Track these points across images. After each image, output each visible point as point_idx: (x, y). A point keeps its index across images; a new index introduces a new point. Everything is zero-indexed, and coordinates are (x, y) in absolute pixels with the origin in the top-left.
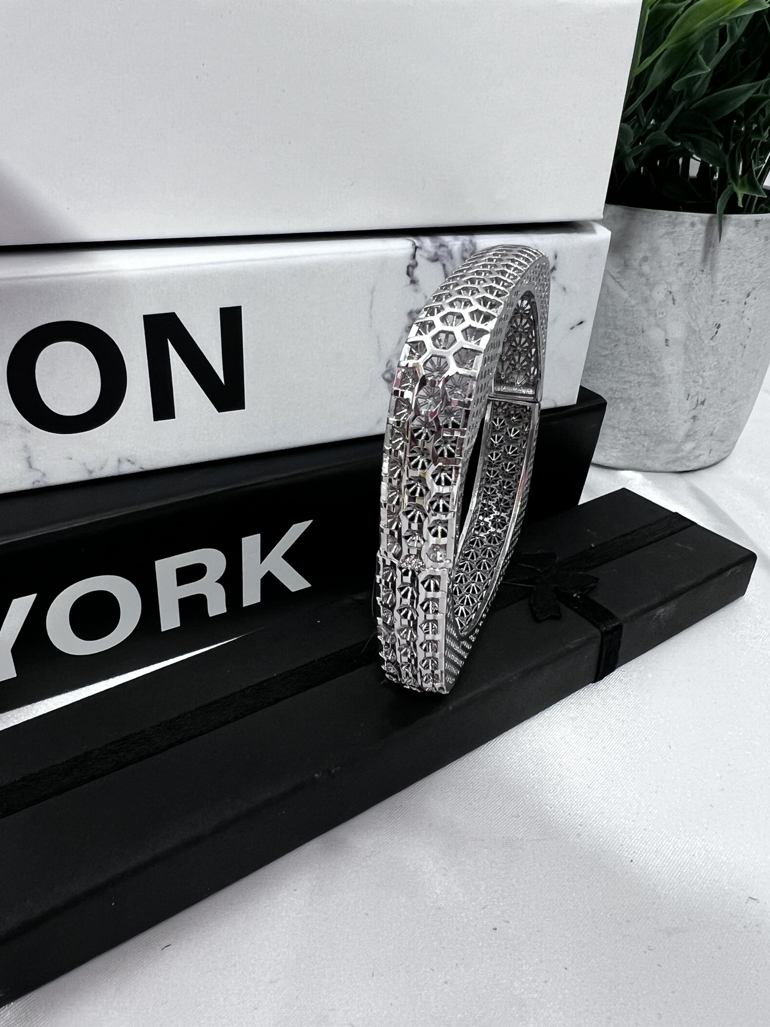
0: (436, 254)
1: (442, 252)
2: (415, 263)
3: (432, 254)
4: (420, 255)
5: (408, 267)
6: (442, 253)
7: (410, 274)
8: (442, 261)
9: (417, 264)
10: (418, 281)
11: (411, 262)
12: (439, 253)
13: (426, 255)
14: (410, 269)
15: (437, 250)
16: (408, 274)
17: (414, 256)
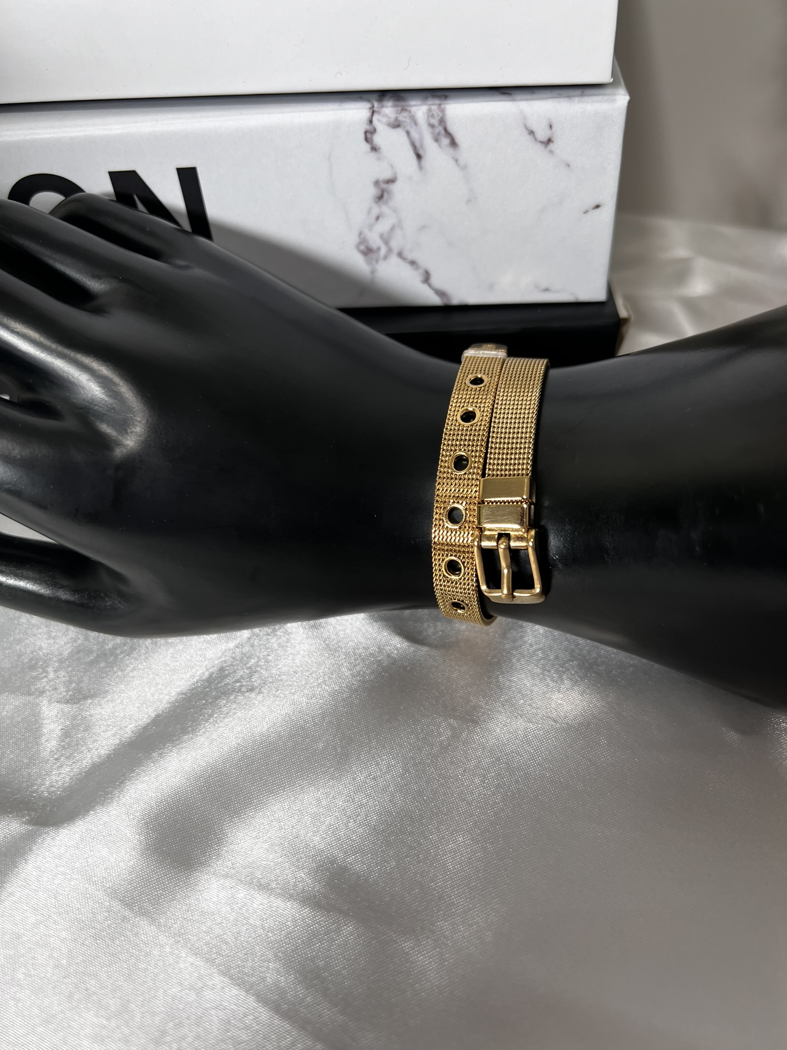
0: (396, 119)
1: (403, 117)
2: (373, 129)
3: (392, 120)
4: (378, 120)
5: (366, 132)
6: (404, 119)
7: (369, 141)
8: (404, 127)
9: (375, 130)
10: (379, 148)
11: (368, 127)
12: (401, 118)
13: (384, 120)
14: (369, 135)
15: (398, 115)
16: (367, 140)
17: (371, 121)
